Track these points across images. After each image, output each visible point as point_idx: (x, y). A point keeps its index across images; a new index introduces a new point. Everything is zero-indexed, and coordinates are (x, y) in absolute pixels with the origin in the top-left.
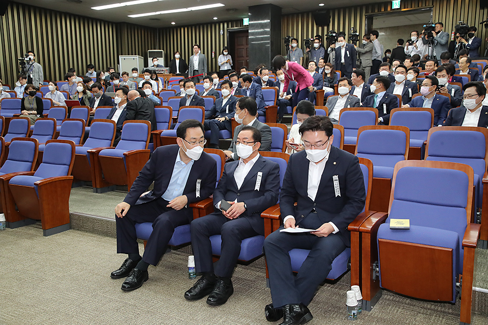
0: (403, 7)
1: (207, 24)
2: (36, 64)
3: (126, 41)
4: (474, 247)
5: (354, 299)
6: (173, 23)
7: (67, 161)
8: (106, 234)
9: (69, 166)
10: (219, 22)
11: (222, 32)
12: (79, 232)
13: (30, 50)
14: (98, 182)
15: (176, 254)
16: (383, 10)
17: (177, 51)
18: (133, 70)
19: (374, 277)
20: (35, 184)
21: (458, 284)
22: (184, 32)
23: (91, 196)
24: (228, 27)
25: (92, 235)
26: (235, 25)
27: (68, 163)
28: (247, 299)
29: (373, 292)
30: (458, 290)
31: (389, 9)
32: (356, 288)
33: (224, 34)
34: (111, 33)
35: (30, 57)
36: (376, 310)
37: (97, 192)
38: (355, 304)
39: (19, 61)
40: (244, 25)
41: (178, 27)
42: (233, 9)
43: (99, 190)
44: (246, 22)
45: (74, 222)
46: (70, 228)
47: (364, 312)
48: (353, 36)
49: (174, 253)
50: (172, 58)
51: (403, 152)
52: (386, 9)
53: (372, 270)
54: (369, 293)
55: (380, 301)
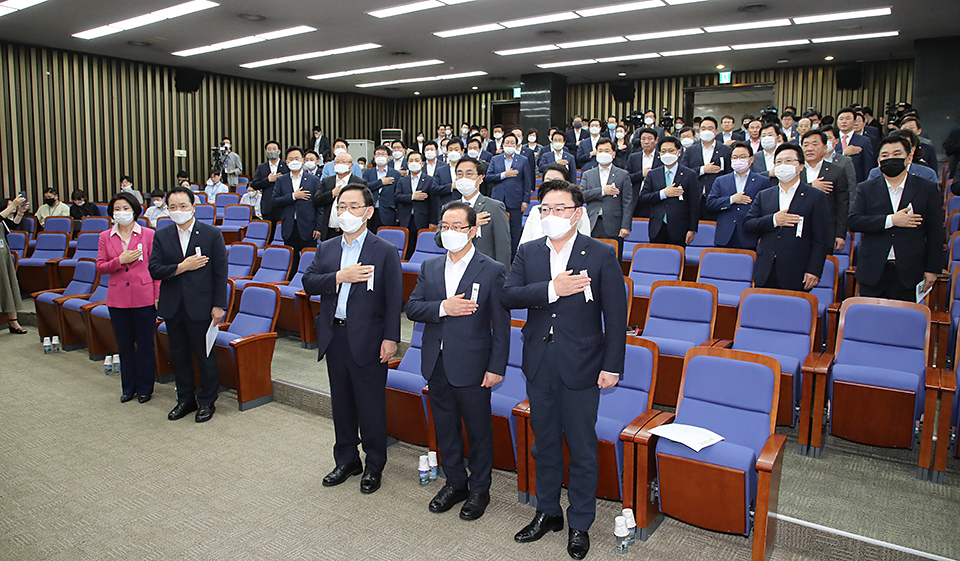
0: (734, 81)
1: (463, 94)
2: (233, 154)
3: (352, 115)
4: (770, 471)
5: (624, 527)
6: (417, 93)
7: (270, 312)
8: (317, 412)
9: (273, 319)
10: (479, 92)
11: (483, 106)
12: (283, 406)
13: (227, 135)
14: (307, 335)
15: (406, 447)
16: (707, 84)
17: (421, 132)
18: (359, 160)
19: (652, 499)
20: (231, 345)
21: (752, 513)
22: (432, 104)
23: (298, 353)
24: (492, 98)
25: (299, 411)
26: (502, 97)
27: (271, 316)
28: (491, 519)
29: (651, 516)
30: (752, 519)
31: (716, 83)
32: (628, 512)
33: (486, 109)
34: (332, 107)
35: (226, 145)
36: (653, 538)
37: (306, 348)
38: (625, 533)
39: (212, 152)
40: (515, 96)
41: (424, 98)
42: (499, 78)
43: (309, 346)
44: (517, 93)
45: (277, 393)
46: (272, 400)
47: (638, 542)
48: (665, 120)
49: (403, 446)
50: (414, 141)
51: (708, 320)
52: (711, 83)
53: (650, 490)
54: (645, 518)
55: (661, 527)
